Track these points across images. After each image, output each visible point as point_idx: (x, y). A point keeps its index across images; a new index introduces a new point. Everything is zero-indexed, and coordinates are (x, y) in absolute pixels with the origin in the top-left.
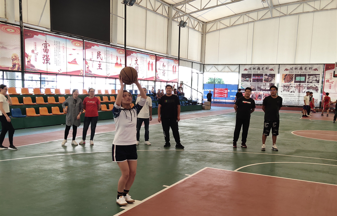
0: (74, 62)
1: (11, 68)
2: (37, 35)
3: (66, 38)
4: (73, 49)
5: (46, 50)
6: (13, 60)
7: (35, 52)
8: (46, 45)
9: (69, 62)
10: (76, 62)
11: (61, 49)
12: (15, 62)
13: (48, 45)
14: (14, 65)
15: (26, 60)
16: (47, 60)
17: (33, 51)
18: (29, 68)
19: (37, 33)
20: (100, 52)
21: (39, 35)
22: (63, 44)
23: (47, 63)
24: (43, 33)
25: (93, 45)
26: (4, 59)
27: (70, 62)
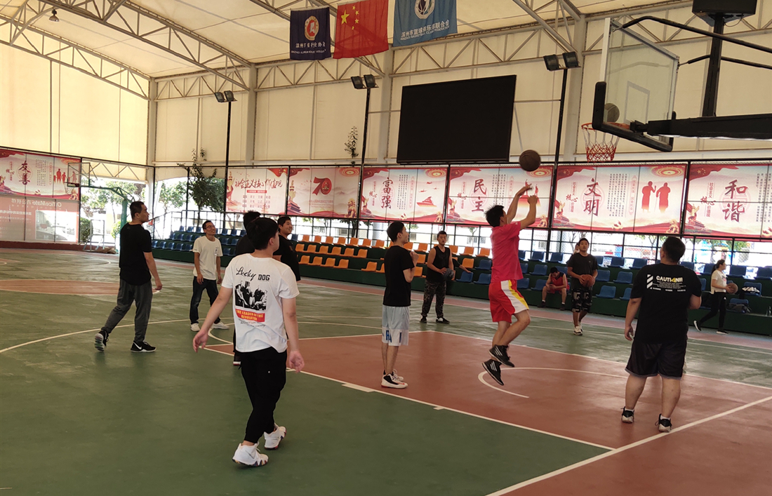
0: (428, 202)
1: (347, 216)
2: (378, 172)
3: (418, 168)
4: (428, 183)
5: (387, 190)
6: (349, 206)
7: (374, 194)
8: (388, 183)
9: (418, 203)
10: (431, 202)
11: (409, 185)
12: (351, 207)
13: (390, 182)
14: (350, 212)
15: (363, 204)
16: (387, 202)
17: (371, 194)
18: (364, 214)
19: (377, 170)
20: (482, 180)
21: (381, 172)
22: (413, 177)
23: (387, 206)
24: (386, 167)
25: (468, 170)
26: (341, 205)
27: (421, 202)
